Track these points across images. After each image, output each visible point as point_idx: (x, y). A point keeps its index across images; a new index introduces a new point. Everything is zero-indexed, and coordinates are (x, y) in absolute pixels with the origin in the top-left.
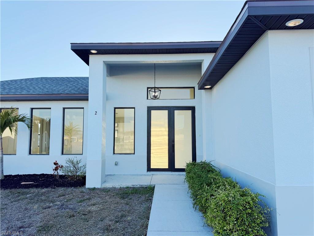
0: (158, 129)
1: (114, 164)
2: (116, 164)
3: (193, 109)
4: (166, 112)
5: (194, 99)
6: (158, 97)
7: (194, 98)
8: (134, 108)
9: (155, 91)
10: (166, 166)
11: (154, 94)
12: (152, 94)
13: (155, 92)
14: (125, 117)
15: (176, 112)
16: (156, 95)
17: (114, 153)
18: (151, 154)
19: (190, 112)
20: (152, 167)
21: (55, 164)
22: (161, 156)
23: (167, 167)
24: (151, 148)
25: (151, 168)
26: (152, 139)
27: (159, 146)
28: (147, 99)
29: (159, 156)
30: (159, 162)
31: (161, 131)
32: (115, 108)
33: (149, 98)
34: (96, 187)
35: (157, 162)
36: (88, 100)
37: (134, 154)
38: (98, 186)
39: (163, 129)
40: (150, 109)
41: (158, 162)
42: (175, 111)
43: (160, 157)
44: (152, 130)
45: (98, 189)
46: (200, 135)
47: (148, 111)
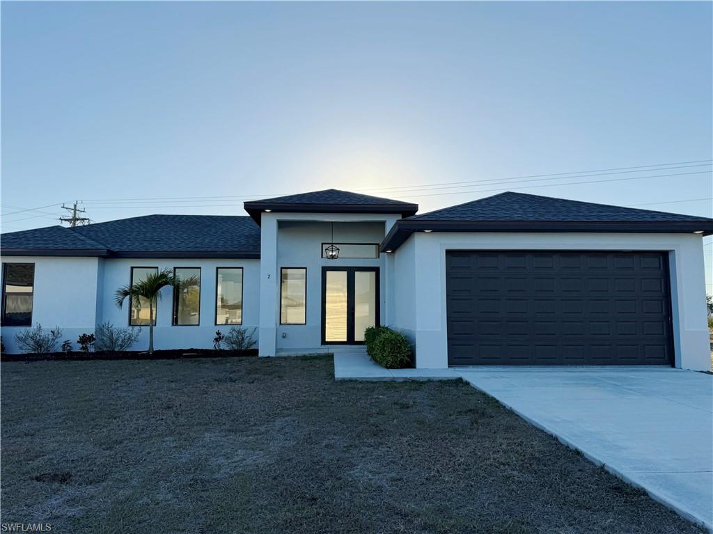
0: (335, 294)
1: (282, 336)
2: (284, 337)
3: (377, 270)
4: (345, 273)
5: (379, 260)
7: (379, 257)
8: (306, 268)
9: (332, 249)
10: (345, 338)
13: (332, 251)
15: (357, 274)
16: (334, 254)
17: (281, 323)
18: (326, 324)
19: (373, 274)
20: (327, 340)
21: (218, 334)
22: (338, 326)
23: (346, 340)
24: (327, 317)
26: (328, 306)
27: (336, 315)
28: (322, 257)
29: (336, 326)
31: (339, 296)
32: (282, 268)
33: (324, 256)
34: (271, 356)
35: (334, 334)
36: (260, 258)
37: (306, 324)
38: (273, 355)
39: (341, 294)
40: (325, 270)
42: (356, 272)
43: (337, 328)
44: (327, 295)
45: (272, 357)
47: (322, 271)
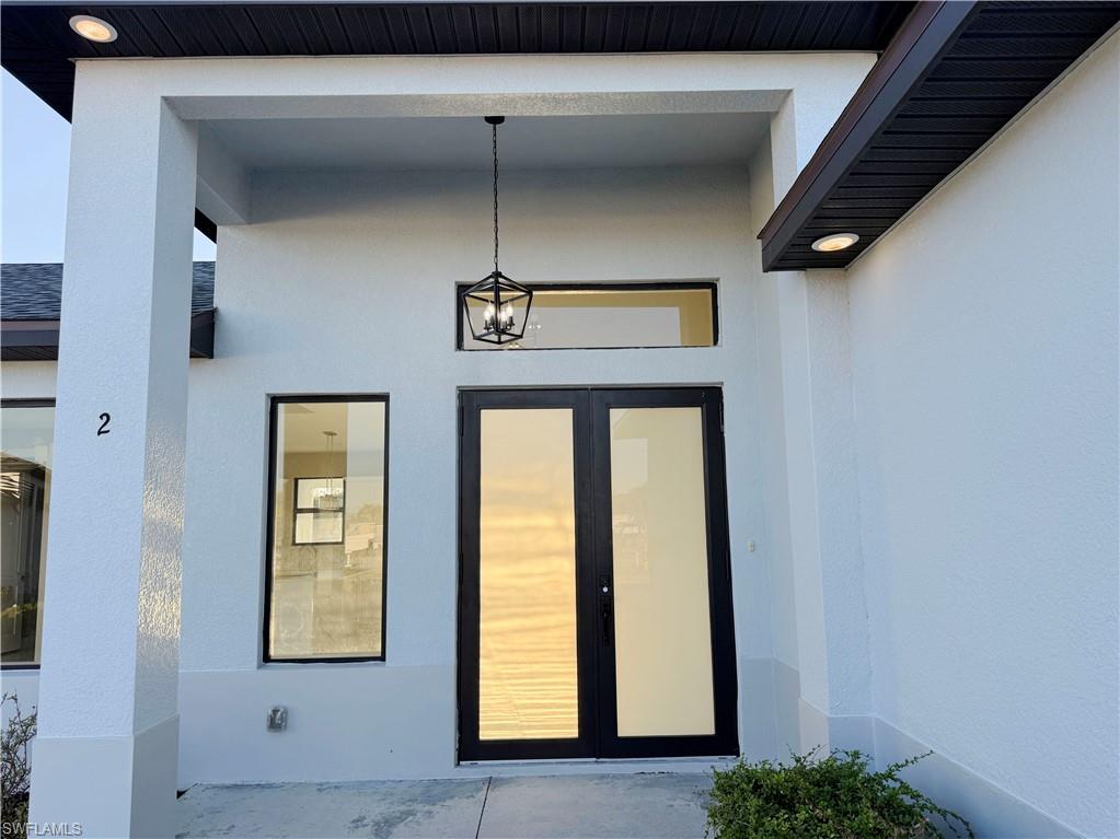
1: (265, 723)
2: (273, 720)
3: (708, 400)
4: (560, 422)
5: (716, 348)
6: (516, 330)
7: (716, 342)
8: (384, 398)
9: (497, 296)
10: (570, 727)
11: (489, 312)
12: (482, 314)
13: (498, 303)
14: (348, 451)
15: (620, 419)
16: (504, 317)
17: (266, 658)
18: (481, 661)
19: (692, 417)
20: (484, 735)
22: (536, 668)
23: (574, 733)
24: (482, 626)
25: (481, 738)
27: (526, 615)
28: (460, 345)
29: (525, 669)
30: (525, 706)
31: (534, 528)
32: (275, 400)
33: (466, 344)
35: (516, 707)
37: (382, 658)
40: (472, 404)
41: (517, 702)
42: (613, 412)
43: (532, 675)
46: (753, 546)
47: (461, 411)
